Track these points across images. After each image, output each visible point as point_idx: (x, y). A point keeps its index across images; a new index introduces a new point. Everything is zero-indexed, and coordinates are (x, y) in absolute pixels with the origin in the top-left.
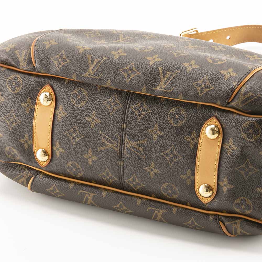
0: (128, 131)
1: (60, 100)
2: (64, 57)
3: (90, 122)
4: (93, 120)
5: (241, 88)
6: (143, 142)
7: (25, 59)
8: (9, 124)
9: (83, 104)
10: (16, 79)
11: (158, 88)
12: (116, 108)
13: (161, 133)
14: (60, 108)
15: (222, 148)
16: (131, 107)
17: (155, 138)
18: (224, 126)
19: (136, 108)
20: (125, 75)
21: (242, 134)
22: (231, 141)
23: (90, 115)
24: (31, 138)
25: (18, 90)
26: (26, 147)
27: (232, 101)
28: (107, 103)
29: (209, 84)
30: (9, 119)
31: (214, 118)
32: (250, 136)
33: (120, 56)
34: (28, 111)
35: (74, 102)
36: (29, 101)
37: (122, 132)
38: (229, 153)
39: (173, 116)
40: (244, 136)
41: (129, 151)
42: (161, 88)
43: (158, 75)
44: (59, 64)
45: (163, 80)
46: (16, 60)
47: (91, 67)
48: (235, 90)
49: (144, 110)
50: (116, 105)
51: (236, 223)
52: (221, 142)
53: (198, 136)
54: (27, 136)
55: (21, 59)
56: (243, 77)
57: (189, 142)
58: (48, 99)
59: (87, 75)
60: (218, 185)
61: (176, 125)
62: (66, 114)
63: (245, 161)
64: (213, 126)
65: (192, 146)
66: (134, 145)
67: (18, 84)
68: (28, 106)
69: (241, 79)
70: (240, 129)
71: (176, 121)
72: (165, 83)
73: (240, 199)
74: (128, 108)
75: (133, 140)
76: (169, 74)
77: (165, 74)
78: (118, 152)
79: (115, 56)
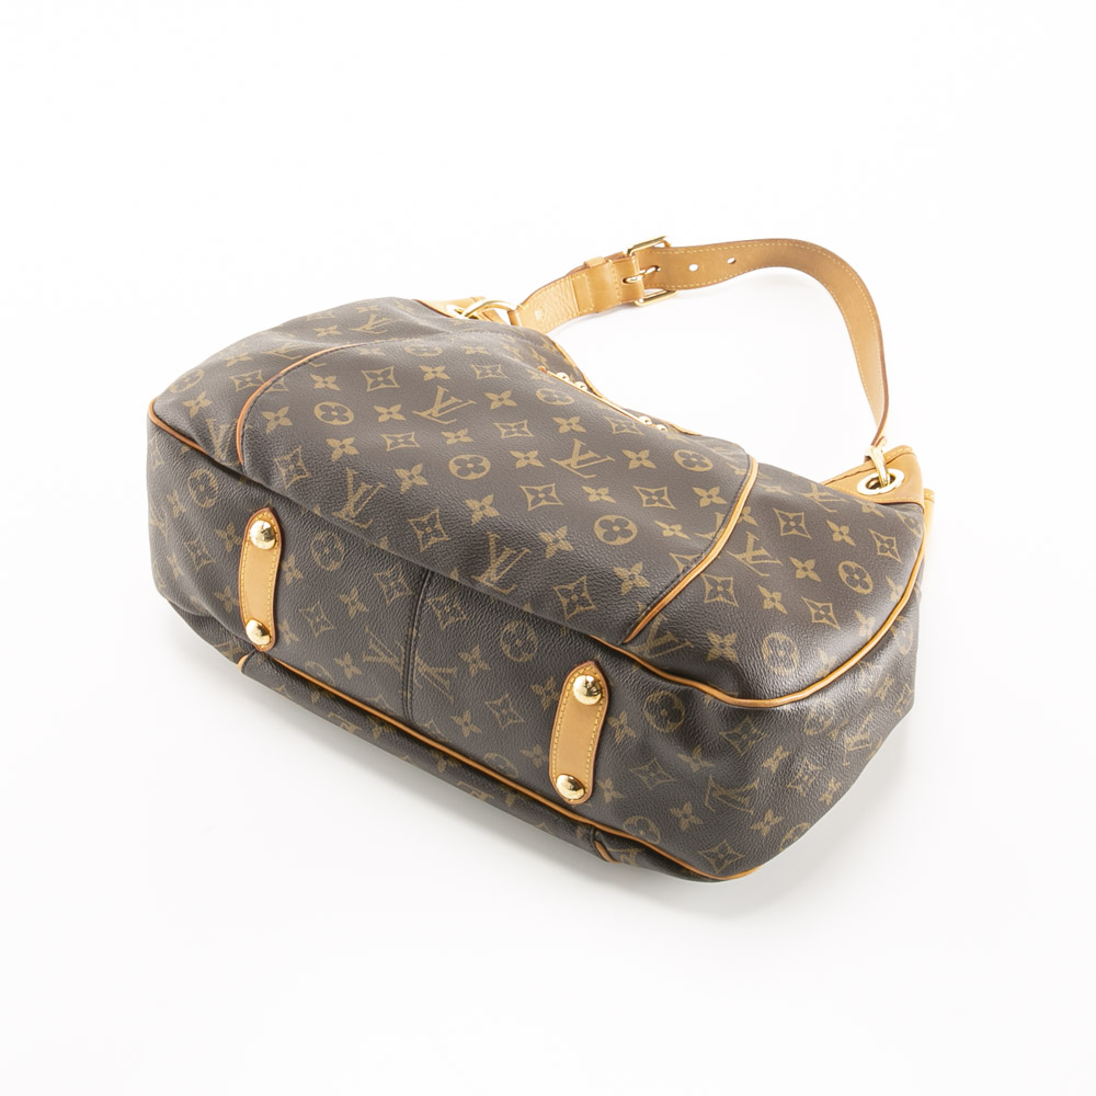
0: (419, 643)
1: (291, 544)
2: (299, 464)
3: (347, 605)
4: (353, 603)
5: (654, 618)
6: (449, 671)
7: (224, 442)
8: (194, 559)
9: (334, 566)
10: (205, 479)
11: (483, 579)
12: (397, 595)
13: (485, 666)
14: (291, 560)
15: (605, 722)
16: (429, 601)
17: (473, 670)
18: (612, 684)
19: (440, 605)
20: (420, 534)
21: (647, 714)
22: (624, 717)
23: (347, 593)
24: (236, 595)
25: (210, 503)
26: (229, 609)
27: (630, 642)
28: (381, 578)
29: (588, 597)
30: (194, 549)
31: (592, 663)
32: (661, 721)
33: (414, 484)
34: (229, 547)
35: (317, 557)
36: (231, 528)
37: (408, 642)
38: (619, 738)
39: (509, 639)
40: (650, 718)
41: (422, 680)
42: (489, 580)
43: (486, 551)
44: (289, 477)
45: (495, 564)
46: (207, 441)
47: (353, 499)
48: (638, 624)
49: (454, 612)
50: (399, 587)
51: (628, 854)
52: (604, 714)
53: (559, 688)
54: (228, 589)
55: (218, 441)
56: (661, 592)
57: (540, 697)
58: (269, 535)
59: (342, 515)
60: (594, 783)
61: (515, 659)
62: (300, 576)
63: (649, 760)
64: (590, 679)
65: (545, 705)
66: (433, 671)
67: (209, 491)
68: (230, 538)
69: (654, 599)
70: (642, 704)
71: (516, 651)
72: (499, 570)
73: (637, 818)
74: (423, 601)
75: (430, 661)
76: (508, 552)
77: (499, 551)
78: (401, 674)
79: (404, 484)
